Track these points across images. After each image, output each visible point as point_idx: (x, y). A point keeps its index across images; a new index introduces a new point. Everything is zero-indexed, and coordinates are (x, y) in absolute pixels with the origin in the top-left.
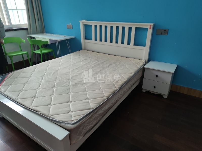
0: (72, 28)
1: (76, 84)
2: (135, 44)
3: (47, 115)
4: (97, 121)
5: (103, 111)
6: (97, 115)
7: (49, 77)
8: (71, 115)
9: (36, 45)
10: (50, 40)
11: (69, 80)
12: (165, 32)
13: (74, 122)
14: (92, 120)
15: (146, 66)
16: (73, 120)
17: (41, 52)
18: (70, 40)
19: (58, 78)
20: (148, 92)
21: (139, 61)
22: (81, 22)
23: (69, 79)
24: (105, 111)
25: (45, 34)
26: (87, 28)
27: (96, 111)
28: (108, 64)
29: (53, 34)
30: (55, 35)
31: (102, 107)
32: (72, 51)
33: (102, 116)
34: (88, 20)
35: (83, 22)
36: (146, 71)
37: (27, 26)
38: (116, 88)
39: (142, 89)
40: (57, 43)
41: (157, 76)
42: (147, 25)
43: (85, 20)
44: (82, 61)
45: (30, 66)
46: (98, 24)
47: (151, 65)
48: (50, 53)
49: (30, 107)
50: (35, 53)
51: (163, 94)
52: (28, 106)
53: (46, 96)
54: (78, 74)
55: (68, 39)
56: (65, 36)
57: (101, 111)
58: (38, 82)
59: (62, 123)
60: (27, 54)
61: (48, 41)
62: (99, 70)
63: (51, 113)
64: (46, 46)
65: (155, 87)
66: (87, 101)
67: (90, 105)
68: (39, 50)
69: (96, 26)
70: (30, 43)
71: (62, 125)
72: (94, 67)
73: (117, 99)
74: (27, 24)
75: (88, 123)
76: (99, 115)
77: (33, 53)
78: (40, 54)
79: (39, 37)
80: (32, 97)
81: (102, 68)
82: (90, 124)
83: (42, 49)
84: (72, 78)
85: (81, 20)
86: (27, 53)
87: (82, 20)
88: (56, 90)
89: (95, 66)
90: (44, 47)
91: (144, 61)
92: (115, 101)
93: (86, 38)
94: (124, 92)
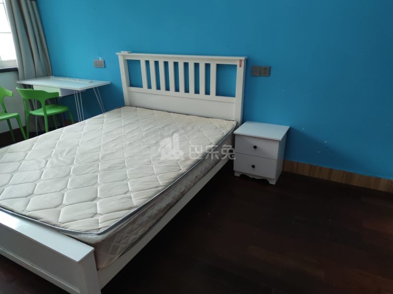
0: (105, 67)
1: (110, 169)
2: (218, 94)
3: (54, 223)
4: (147, 228)
5: (157, 212)
6: (145, 218)
7: (59, 158)
8: (98, 220)
9: (35, 100)
10: (63, 90)
11: (97, 162)
12: (266, 71)
13: (102, 231)
14: (135, 226)
15: (236, 132)
16: (100, 227)
17: (45, 112)
18: (101, 89)
19: (77, 159)
20: (244, 177)
21: (225, 122)
22: (121, 55)
23: (98, 160)
24: (160, 211)
25: (52, 78)
26: (132, 65)
27: (144, 210)
28: (172, 131)
29: (67, 78)
30: (71, 80)
31: (155, 204)
32: (107, 110)
33: (155, 221)
34: (132, 52)
35: (124, 56)
36: (237, 139)
37: (16, 65)
38: (181, 171)
39: (234, 172)
40: (76, 94)
41: (255, 147)
42: (235, 60)
43: (127, 52)
44: (124, 126)
45: (23, 139)
46: (152, 58)
47: (246, 130)
48: (64, 114)
49: (24, 213)
50: (34, 116)
51: (269, 179)
52: (19, 211)
53: (53, 191)
54: (114, 151)
55: (99, 87)
56: (92, 82)
57: (154, 211)
58: (39, 168)
59: (81, 233)
60: (17, 118)
61: (59, 91)
62: (154, 142)
63: (61, 219)
64: (54, 100)
65: (253, 166)
66: (128, 195)
67: (132, 202)
68: (41, 109)
69: (147, 62)
70: (23, 96)
71: (82, 237)
72: (146, 137)
73: (182, 190)
74: (15, 61)
75: (130, 232)
76: (150, 217)
77: (29, 116)
78: (42, 117)
79: (40, 85)
80: (26, 195)
81: (160, 138)
82: (133, 233)
83: (47, 107)
84: (103, 158)
85: (120, 52)
86: (18, 116)
87: (122, 52)
88: (72, 181)
89: (147, 134)
90: (52, 104)
91: (234, 123)
92: (179, 193)
93: (131, 85)
94: (196, 177)
